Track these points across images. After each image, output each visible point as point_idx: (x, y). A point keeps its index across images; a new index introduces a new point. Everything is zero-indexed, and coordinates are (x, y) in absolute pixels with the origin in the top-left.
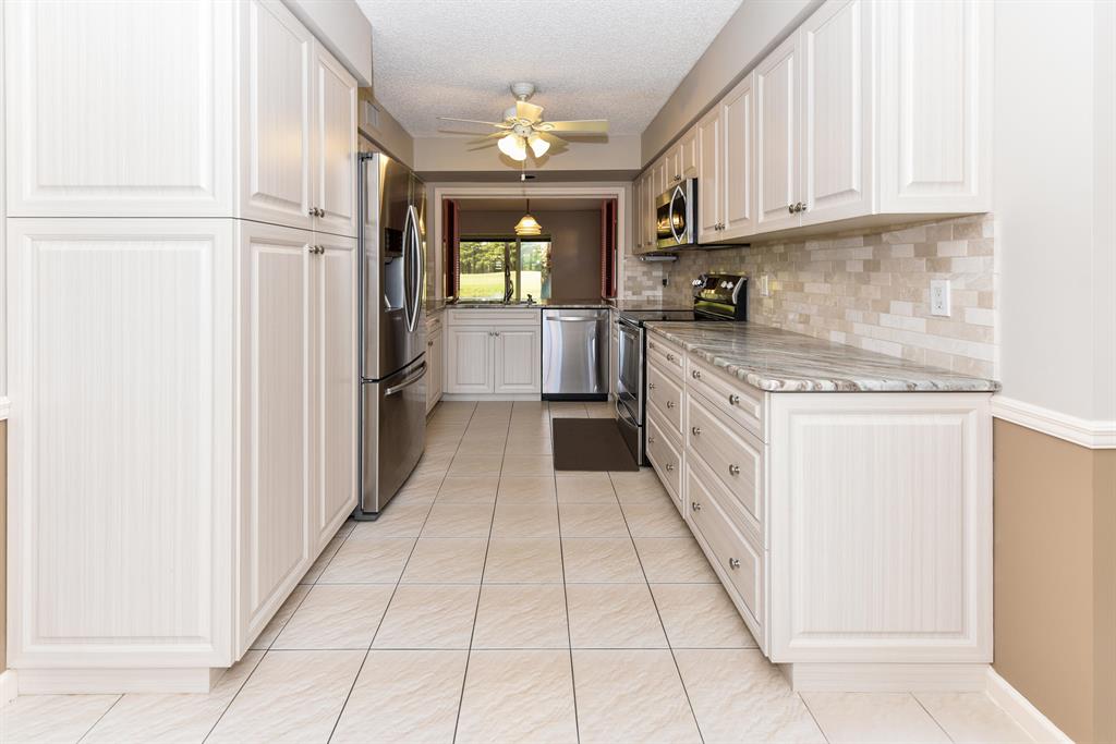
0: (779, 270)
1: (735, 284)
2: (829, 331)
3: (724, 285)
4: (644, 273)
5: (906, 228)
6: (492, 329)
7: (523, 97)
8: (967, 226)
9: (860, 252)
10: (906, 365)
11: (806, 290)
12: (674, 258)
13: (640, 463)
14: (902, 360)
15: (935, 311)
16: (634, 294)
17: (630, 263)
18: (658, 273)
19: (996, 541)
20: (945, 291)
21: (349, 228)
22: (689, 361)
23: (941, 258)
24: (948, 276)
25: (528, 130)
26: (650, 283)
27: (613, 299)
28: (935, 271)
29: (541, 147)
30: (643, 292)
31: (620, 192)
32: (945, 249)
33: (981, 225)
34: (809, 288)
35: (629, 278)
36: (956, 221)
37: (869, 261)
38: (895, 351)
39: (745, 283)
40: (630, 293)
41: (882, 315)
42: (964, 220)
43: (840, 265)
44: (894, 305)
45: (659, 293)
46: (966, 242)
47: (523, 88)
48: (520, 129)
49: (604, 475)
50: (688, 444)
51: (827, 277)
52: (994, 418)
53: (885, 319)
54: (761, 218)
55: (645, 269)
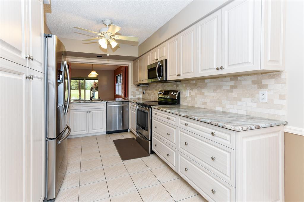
0: (194, 89)
1: (176, 93)
2: (215, 107)
3: (172, 93)
4: (137, 90)
5: (248, 75)
6: (87, 110)
7: (107, 25)
8: (275, 75)
9: (229, 83)
10: (249, 117)
11: (205, 95)
12: (148, 85)
13: (150, 153)
14: (246, 115)
15: (261, 100)
16: (134, 96)
17: (133, 87)
18: (141, 90)
19: (286, 169)
20: (265, 94)
21: (41, 68)
22: (180, 119)
23: (264, 85)
24: (266, 90)
25: (109, 37)
26: (138, 93)
27: (127, 98)
28: (261, 88)
29: (114, 44)
30: (136, 96)
31: (129, 64)
32: (264, 82)
33: (281, 75)
34: (206, 94)
35: (132, 92)
36: (270, 74)
37: (232, 86)
38: (244, 113)
39: (179, 93)
40: (132, 96)
41: (238, 102)
42: (274, 73)
43: (220, 87)
44: (243, 99)
45: (141, 96)
46: (274, 80)
47: (108, 22)
48: (107, 36)
49: (139, 159)
50: (179, 147)
51: (214, 91)
52: (285, 132)
53: (239, 103)
54: (200, 72)
55: (137, 88)
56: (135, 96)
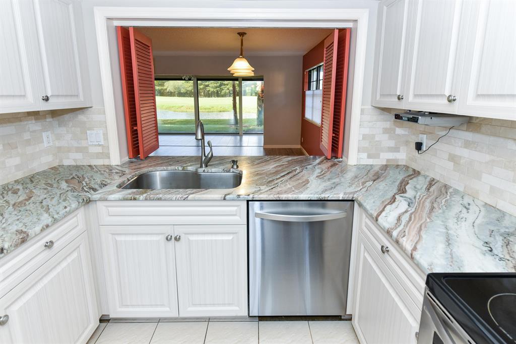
30: (382, 155)
31: (361, 16)
56: (377, 156)
